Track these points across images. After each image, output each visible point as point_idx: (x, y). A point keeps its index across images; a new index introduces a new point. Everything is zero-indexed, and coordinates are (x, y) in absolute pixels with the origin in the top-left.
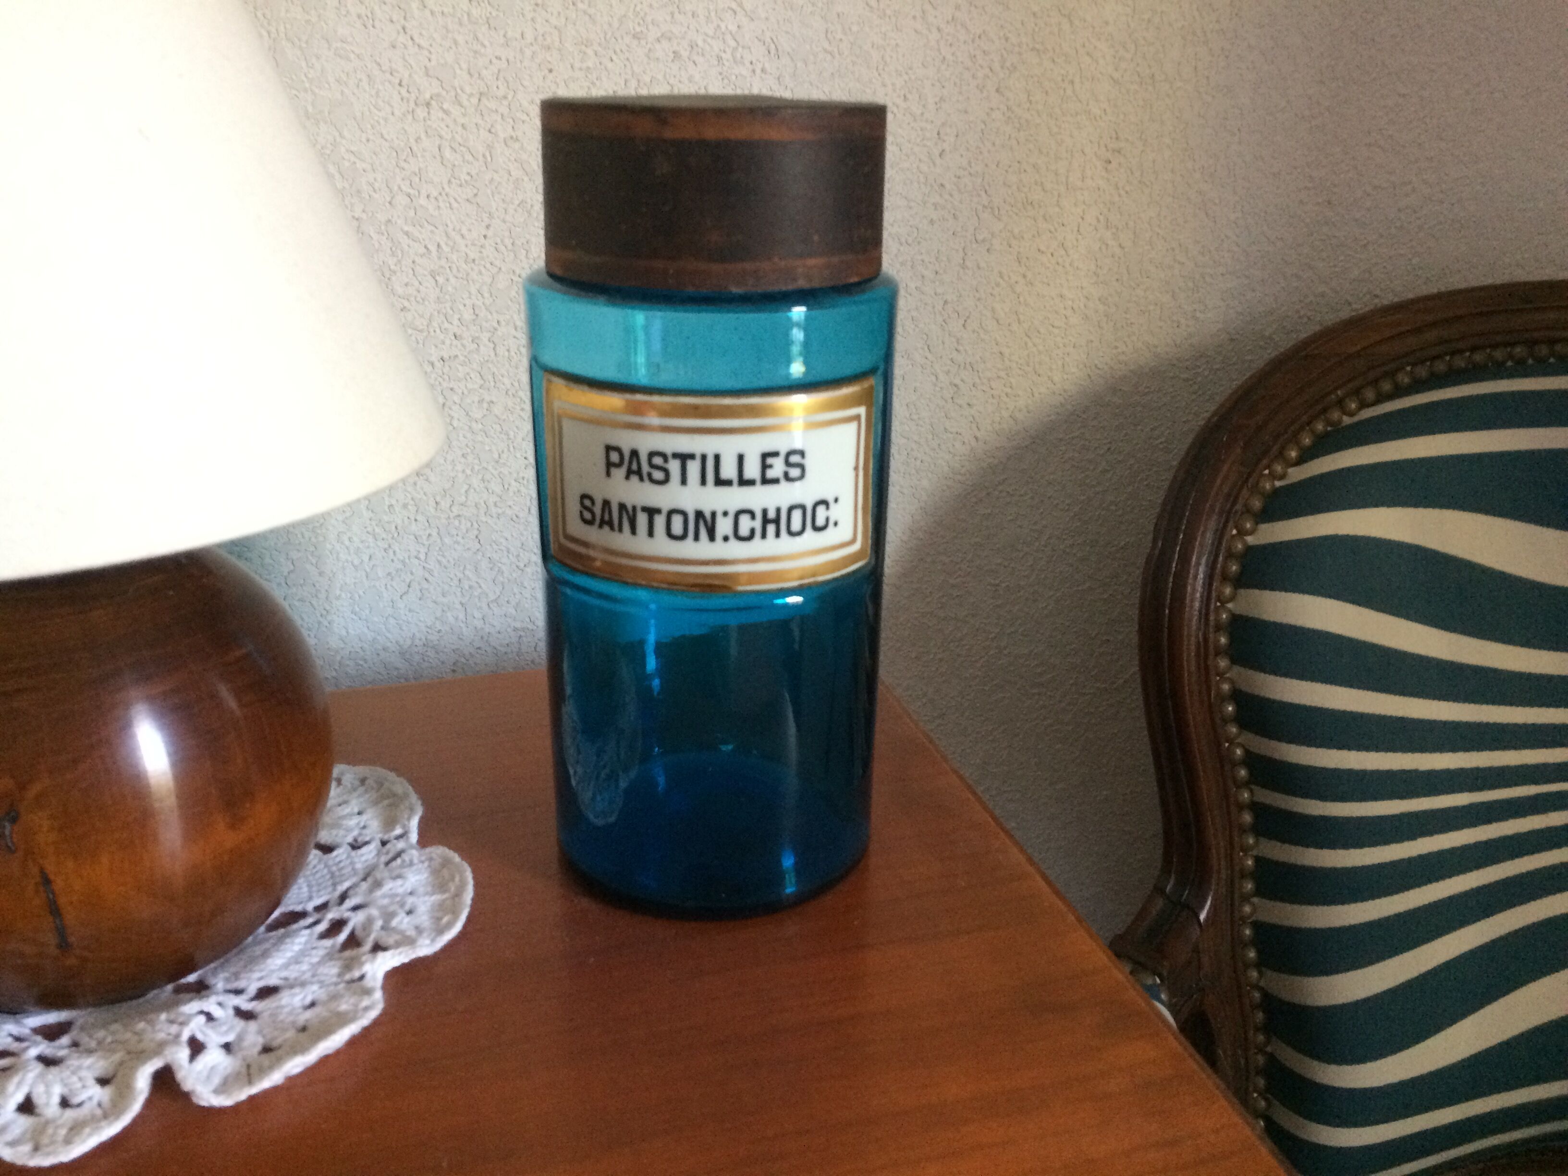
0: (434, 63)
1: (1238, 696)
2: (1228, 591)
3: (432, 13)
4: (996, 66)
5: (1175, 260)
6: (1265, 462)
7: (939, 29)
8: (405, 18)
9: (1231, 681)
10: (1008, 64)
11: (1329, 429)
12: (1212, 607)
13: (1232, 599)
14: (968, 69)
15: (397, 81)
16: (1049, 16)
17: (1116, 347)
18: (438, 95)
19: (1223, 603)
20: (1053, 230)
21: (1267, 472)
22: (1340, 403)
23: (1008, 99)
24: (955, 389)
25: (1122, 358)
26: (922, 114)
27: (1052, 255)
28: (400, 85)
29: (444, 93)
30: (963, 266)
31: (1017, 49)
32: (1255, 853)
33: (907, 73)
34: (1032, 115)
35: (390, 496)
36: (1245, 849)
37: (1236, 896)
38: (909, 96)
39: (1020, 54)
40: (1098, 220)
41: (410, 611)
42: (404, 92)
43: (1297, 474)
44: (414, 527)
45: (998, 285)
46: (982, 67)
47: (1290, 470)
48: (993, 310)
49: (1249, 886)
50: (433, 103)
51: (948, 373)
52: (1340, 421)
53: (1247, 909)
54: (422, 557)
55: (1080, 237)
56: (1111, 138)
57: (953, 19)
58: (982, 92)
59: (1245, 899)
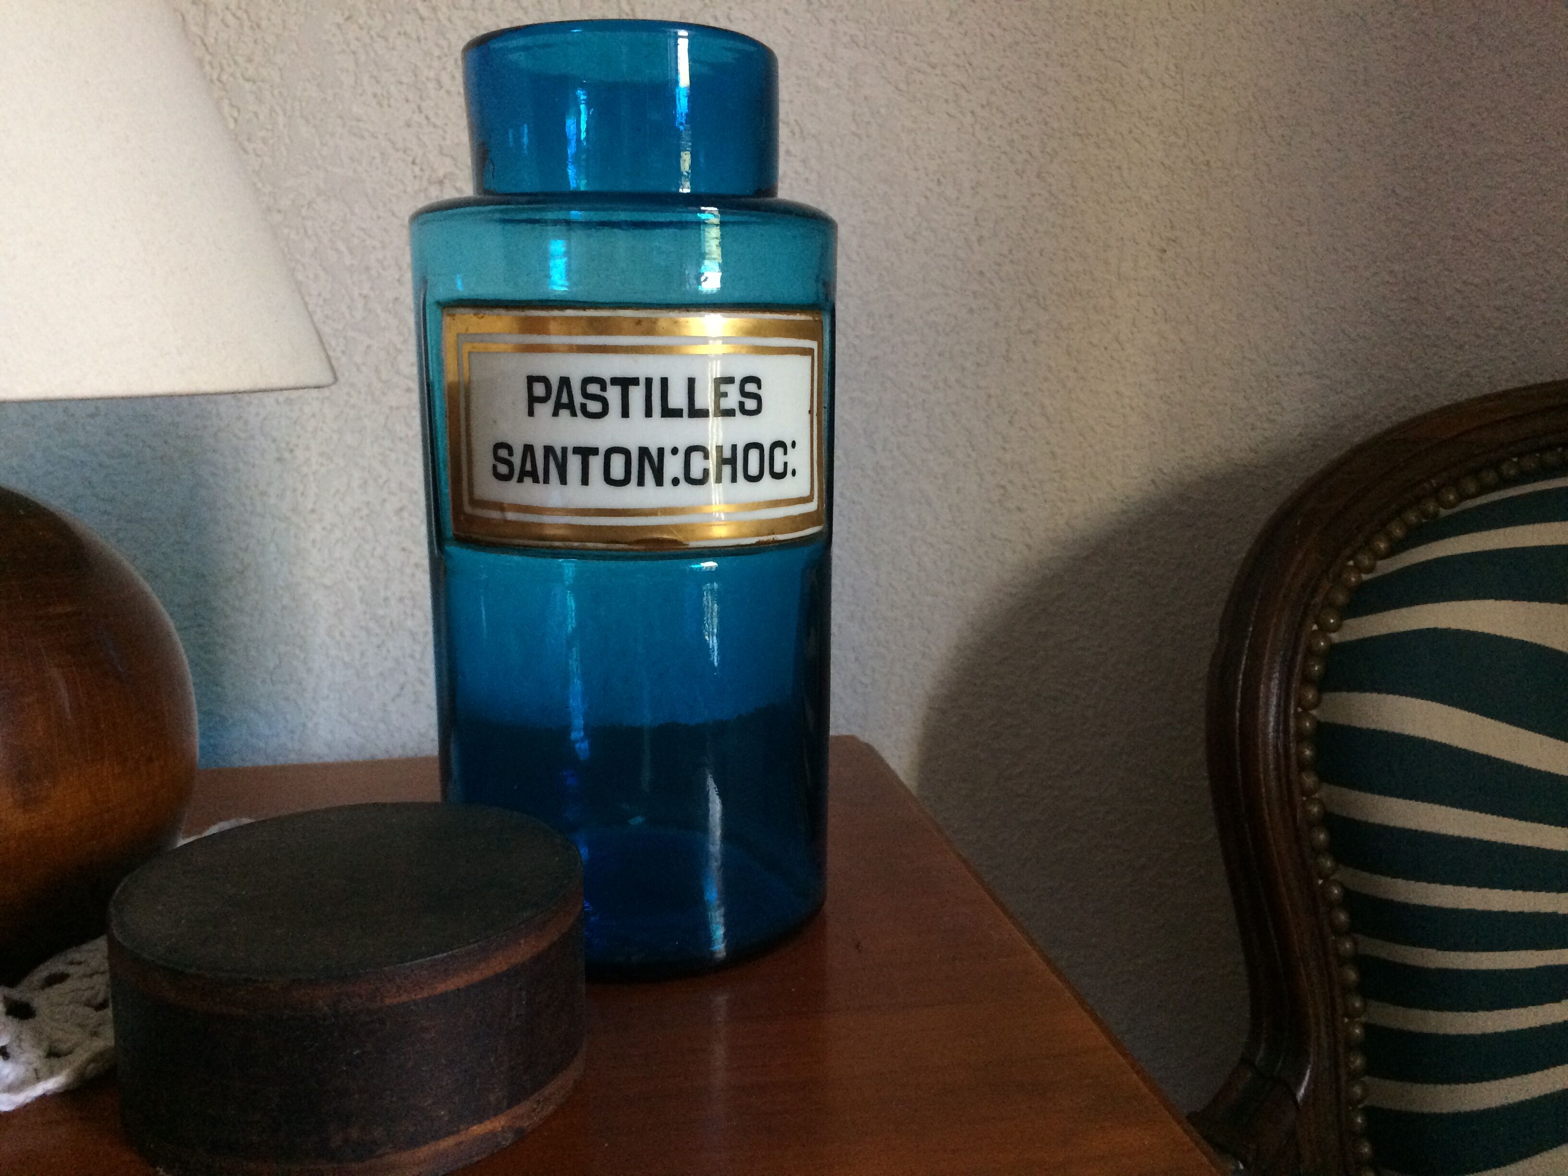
0: (448, 142)
1: (1329, 820)
2: (1310, 695)
3: (448, 92)
4: (1036, 151)
5: (1244, 358)
6: (1348, 552)
7: (972, 112)
8: (421, 98)
9: (1320, 802)
10: (1049, 150)
11: (1424, 521)
12: (1292, 711)
13: (1317, 704)
14: (1005, 153)
15: (410, 159)
16: (1091, 100)
17: (1183, 451)
18: (452, 174)
19: (1306, 710)
20: (1105, 322)
21: (1351, 563)
22: (1436, 493)
23: (1050, 185)
24: (1002, 491)
25: (1189, 462)
26: (958, 198)
27: (1106, 348)
28: (414, 163)
29: (457, 172)
30: (1008, 360)
31: (1058, 135)
32: (1363, 1019)
33: (940, 158)
34: (1077, 202)
35: (386, 588)
36: (1351, 1014)
37: (1342, 1071)
38: (942, 180)
39: (1061, 139)
40: (1155, 313)
41: (403, 715)
42: (417, 169)
43: (1387, 566)
44: (409, 623)
45: (1046, 379)
46: (1020, 152)
47: (1379, 563)
48: (1043, 407)
49: (1358, 1062)
50: (446, 181)
51: (994, 473)
52: (1436, 514)
53: (1358, 1090)
54: (418, 656)
55: (1135, 330)
56: (1165, 227)
57: (988, 103)
58: (1022, 177)
59: (1354, 1077)
